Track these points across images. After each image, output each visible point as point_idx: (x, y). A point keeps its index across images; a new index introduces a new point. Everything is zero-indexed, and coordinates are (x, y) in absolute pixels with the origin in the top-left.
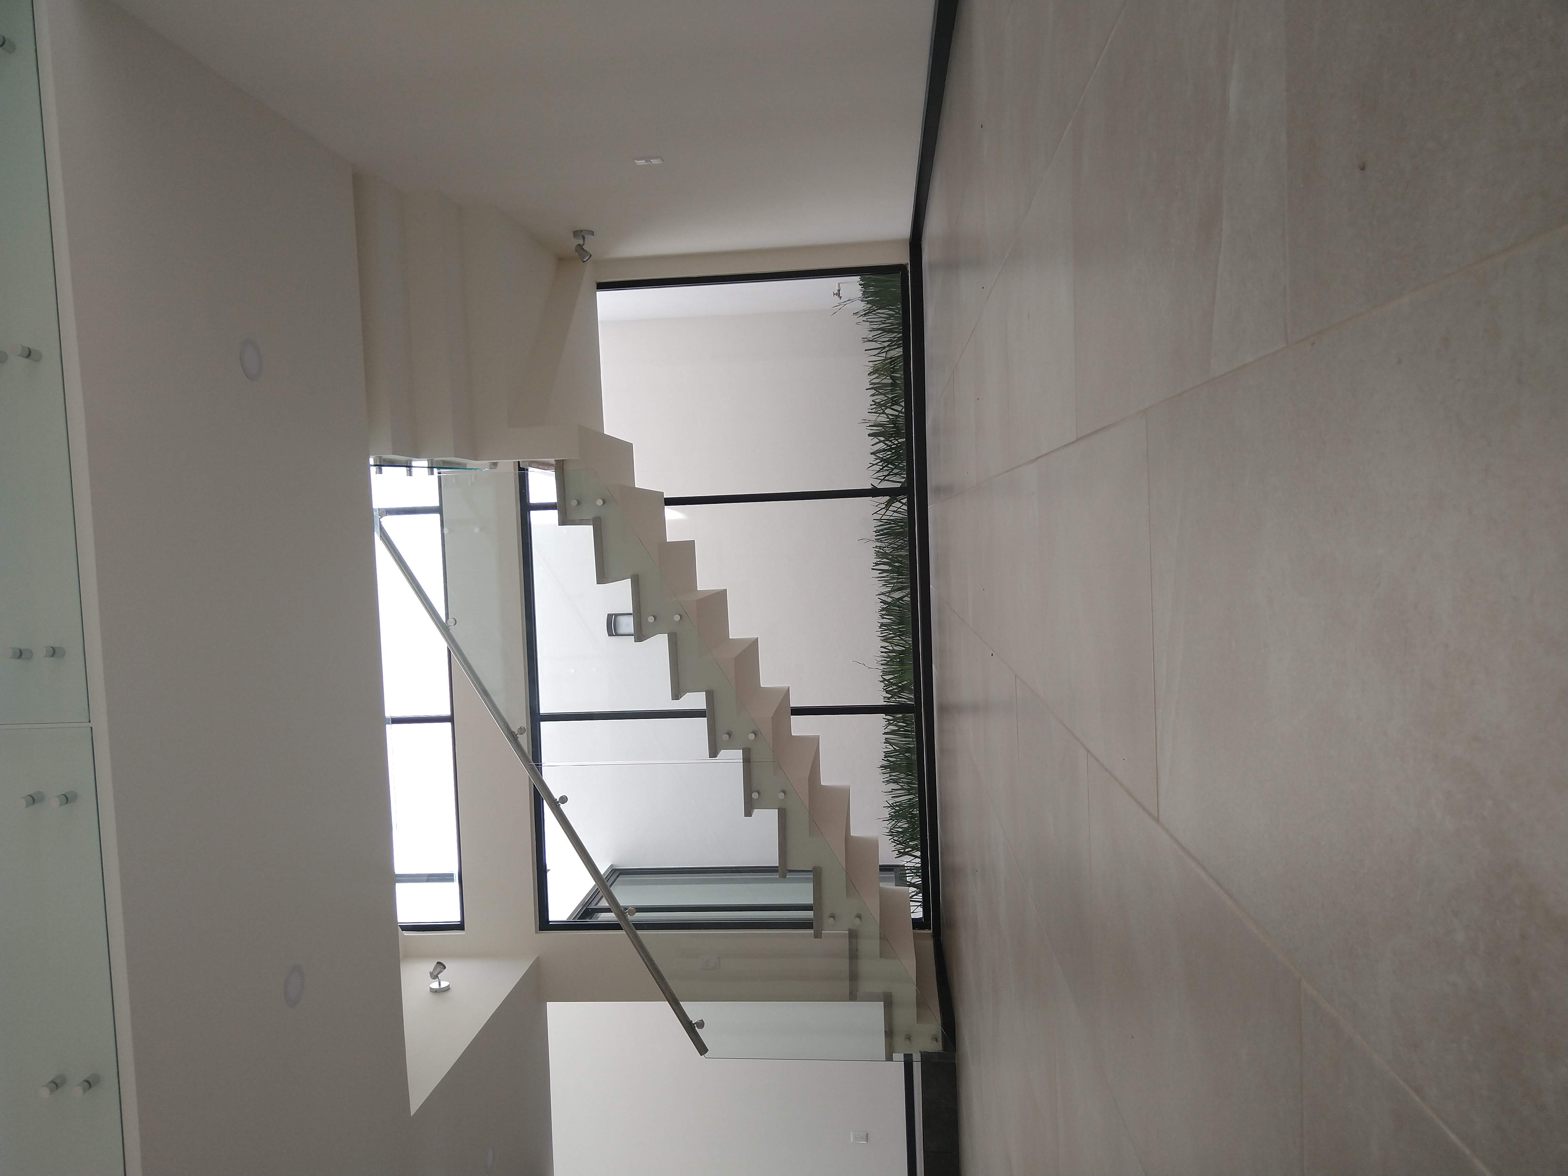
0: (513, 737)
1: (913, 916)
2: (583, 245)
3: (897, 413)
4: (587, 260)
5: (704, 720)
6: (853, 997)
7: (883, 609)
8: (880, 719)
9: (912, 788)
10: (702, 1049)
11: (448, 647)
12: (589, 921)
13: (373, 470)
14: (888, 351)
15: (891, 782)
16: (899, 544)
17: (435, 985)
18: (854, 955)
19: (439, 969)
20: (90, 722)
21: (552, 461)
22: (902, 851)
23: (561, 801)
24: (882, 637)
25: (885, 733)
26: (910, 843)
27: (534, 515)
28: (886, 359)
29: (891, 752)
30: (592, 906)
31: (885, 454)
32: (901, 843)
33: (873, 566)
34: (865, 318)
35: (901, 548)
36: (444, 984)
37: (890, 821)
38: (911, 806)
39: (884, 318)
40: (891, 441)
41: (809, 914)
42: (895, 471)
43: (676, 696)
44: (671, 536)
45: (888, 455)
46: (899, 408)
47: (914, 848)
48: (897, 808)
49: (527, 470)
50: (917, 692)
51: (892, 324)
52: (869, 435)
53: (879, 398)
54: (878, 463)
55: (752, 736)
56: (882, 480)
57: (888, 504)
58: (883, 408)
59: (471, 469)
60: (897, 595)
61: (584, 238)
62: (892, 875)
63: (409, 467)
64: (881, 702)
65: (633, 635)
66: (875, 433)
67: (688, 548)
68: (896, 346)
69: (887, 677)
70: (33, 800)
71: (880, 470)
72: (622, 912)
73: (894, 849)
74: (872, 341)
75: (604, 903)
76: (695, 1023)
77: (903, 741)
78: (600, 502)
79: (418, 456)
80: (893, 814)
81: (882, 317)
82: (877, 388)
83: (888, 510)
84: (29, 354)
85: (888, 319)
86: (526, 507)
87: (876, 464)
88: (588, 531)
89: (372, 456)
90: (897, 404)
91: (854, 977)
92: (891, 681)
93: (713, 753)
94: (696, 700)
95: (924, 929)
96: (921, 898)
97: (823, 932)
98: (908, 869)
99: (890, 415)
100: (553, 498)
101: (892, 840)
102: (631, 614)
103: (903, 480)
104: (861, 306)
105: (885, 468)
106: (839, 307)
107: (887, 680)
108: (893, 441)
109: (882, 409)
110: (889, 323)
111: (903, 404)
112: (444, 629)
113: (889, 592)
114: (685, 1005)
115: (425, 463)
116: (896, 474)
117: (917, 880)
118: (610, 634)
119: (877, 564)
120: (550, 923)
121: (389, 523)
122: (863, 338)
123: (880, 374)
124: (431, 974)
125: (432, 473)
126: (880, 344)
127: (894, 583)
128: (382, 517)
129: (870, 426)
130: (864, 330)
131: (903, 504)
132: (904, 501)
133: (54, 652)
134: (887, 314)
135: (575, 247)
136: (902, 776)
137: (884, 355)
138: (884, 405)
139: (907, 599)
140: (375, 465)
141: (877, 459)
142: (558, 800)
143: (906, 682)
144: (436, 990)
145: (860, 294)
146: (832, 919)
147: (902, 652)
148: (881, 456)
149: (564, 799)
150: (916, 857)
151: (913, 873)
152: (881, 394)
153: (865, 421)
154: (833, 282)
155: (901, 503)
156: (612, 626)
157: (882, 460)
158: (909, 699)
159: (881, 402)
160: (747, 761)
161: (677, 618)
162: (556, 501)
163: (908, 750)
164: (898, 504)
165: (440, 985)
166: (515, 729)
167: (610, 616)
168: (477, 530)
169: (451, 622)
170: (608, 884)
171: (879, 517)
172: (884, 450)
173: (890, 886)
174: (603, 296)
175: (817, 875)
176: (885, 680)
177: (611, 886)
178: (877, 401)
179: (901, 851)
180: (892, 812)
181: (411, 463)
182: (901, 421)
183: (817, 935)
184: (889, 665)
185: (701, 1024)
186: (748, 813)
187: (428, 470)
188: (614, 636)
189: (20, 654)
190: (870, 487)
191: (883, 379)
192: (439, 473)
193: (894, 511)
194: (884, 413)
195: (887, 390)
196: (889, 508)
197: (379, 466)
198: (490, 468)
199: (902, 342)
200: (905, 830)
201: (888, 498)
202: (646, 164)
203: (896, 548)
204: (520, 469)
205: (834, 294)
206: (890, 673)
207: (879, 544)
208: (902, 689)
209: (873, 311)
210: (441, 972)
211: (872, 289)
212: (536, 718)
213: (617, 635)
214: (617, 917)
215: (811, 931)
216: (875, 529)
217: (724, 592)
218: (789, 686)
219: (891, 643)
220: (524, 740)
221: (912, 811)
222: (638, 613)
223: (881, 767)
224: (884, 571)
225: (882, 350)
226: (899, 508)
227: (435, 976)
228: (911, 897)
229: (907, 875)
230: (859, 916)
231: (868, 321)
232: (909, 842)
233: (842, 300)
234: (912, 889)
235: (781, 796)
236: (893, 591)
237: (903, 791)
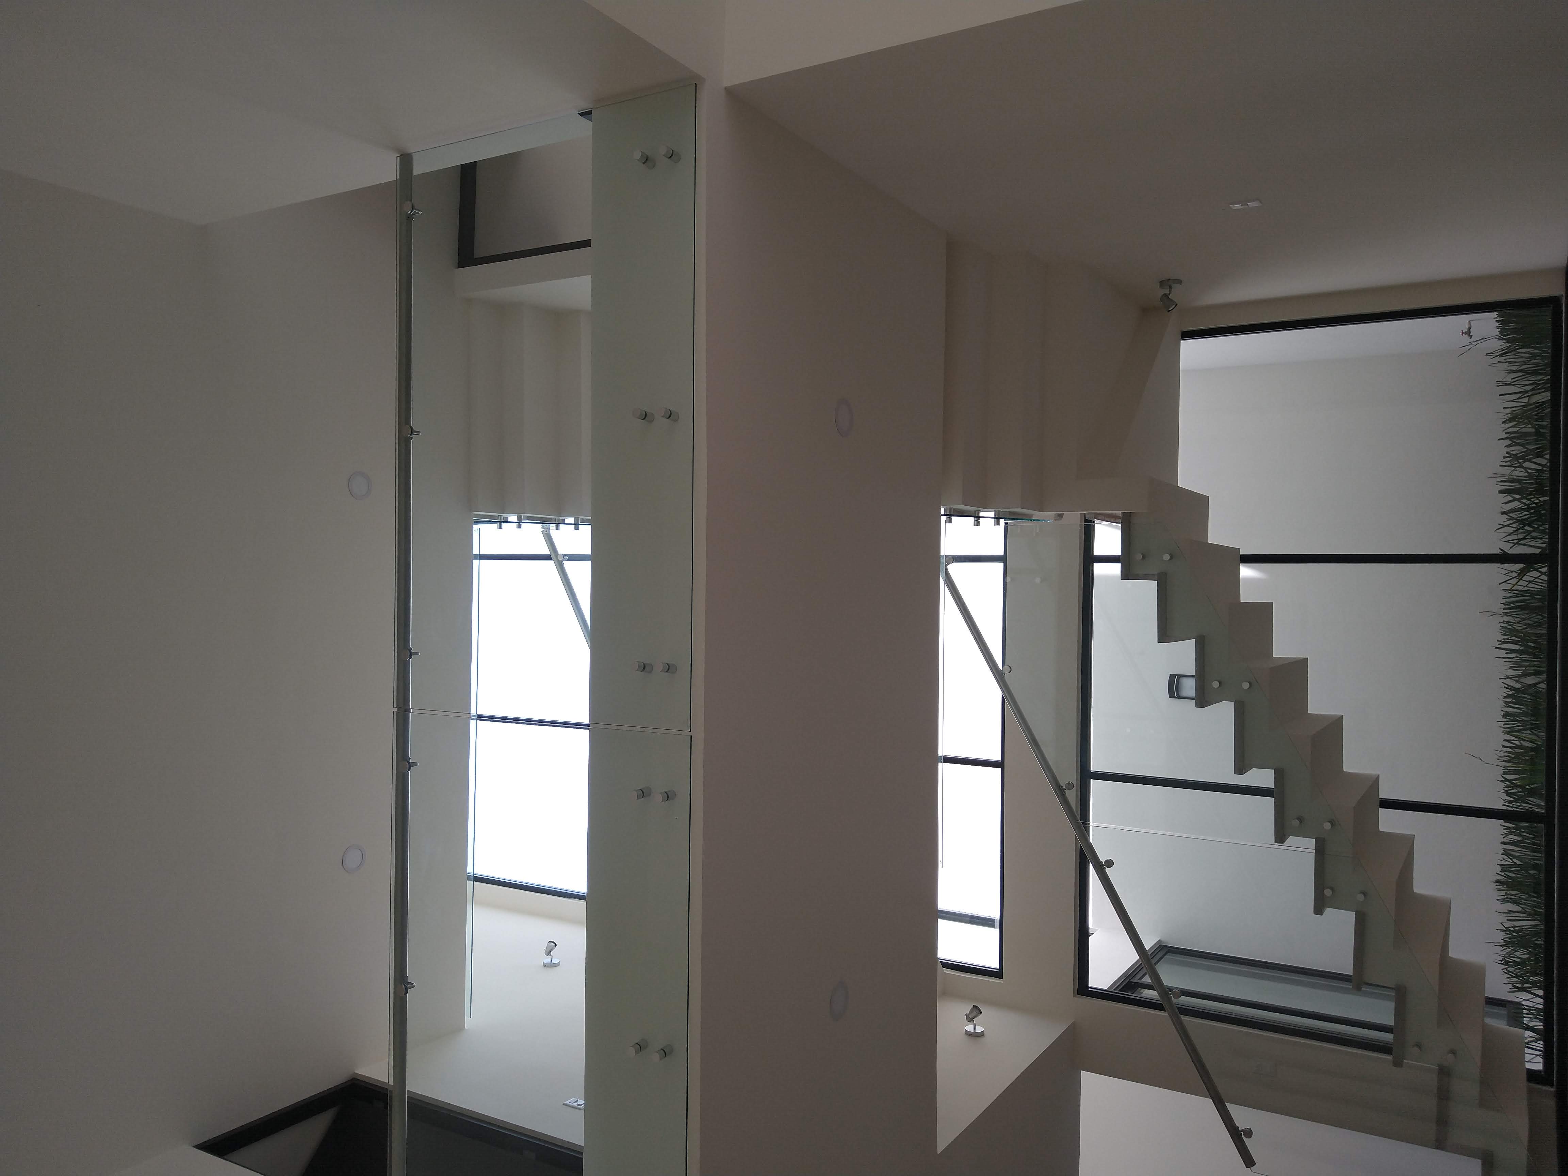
0: (1061, 792)
1: (1528, 1066)
2: (1170, 294)
3: (1540, 468)
4: (1172, 309)
5: (1271, 801)
6: (1440, 1144)
7: (1509, 696)
8: (1496, 826)
9: (1536, 913)
10: (1249, 1161)
11: (1002, 696)
12: (1130, 995)
13: (943, 519)
14: (1532, 395)
15: (1508, 902)
16: (1536, 620)
17: (970, 1028)
18: (1444, 1095)
19: (974, 1013)
20: (690, 731)
21: (1119, 513)
22: (1519, 986)
23: (1107, 864)
24: (1505, 728)
25: (1503, 843)
26: (1531, 978)
27: (1099, 569)
28: (1528, 404)
29: (1509, 866)
30: (1136, 980)
31: (1521, 514)
32: (1517, 976)
33: (1499, 644)
34: (1502, 359)
35: (1539, 625)
36: (979, 1029)
37: (1505, 947)
38: (1537, 934)
39: (1526, 358)
40: (1528, 500)
41: (1389, 1037)
42: (1534, 534)
43: (1241, 768)
44: (1245, 597)
45: (1526, 515)
46: (1544, 462)
47: (1534, 984)
48: (1515, 934)
49: (1094, 522)
50: (1549, 800)
51: (1537, 365)
52: (1501, 492)
53: (1515, 450)
54: (1510, 524)
55: (1327, 826)
56: (1516, 543)
57: (1522, 573)
58: (1520, 461)
59: (1037, 520)
60: (1530, 680)
61: (1170, 287)
62: (1503, 1011)
63: (977, 517)
64: (1499, 805)
65: (1194, 699)
66: (1506, 490)
67: (1264, 610)
68: (1543, 390)
69: (1509, 777)
70: (643, 793)
71: (1513, 532)
72: (1165, 992)
73: (1507, 981)
74: (1510, 384)
75: (1147, 980)
76: (1242, 1131)
77: (1530, 856)
78: (1167, 557)
79: (987, 507)
80: (1507, 940)
81: (1522, 357)
82: (1513, 438)
83: (1521, 579)
84: (670, 415)
85: (1531, 359)
86: (1089, 559)
87: (1508, 526)
88: (1152, 586)
89: (943, 506)
90: (1539, 455)
91: (1442, 1121)
92: (1515, 782)
93: (1280, 838)
94: (1263, 777)
95: (1545, 1085)
96: (1542, 1046)
97: (1405, 1061)
98: (1526, 1009)
99: (1529, 469)
100: (1117, 551)
101: (1505, 970)
102: (1193, 676)
103: (1544, 545)
104: (1497, 345)
105: (1521, 531)
106: (1469, 347)
107: (1509, 781)
108: (1532, 500)
109: (1519, 463)
110: (1532, 364)
111: (1548, 456)
112: (999, 676)
113: (1519, 676)
114: (1231, 1108)
115: (992, 514)
116: (1534, 538)
117: (1538, 1024)
118: (1172, 696)
119: (1503, 643)
120: (1089, 989)
121: (954, 569)
122: (1497, 381)
123: (1519, 422)
124: (967, 1016)
125: (998, 524)
126: (1520, 387)
127: (1526, 666)
128: (948, 564)
129: (1502, 481)
130: (1501, 371)
131: (1542, 573)
132: (1544, 570)
133: (669, 668)
134: (1531, 354)
135: (1161, 295)
136: (1524, 896)
137: (1526, 400)
138: (1522, 458)
139: (1543, 686)
140: (944, 515)
141: (1510, 520)
142: (1103, 863)
143: (1535, 785)
144: (970, 1033)
145: (1497, 332)
146: (1416, 1049)
147: (1532, 750)
148: (1516, 517)
149: (1110, 863)
150: (1537, 996)
151: (1532, 1014)
152: (1518, 444)
153: (1496, 475)
154: (1461, 321)
155: (1540, 572)
156: (1174, 687)
157: (1518, 521)
158: (1539, 806)
159: (1519, 453)
160: (1320, 852)
161: (1246, 685)
162: (1120, 554)
163: (1535, 867)
164: (1535, 574)
165: (975, 1029)
166: (1063, 784)
167: (1172, 676)
168: (1038, 580)
169: (1006, 671)
170: (1154, 961)
171: (1508, 587)
172: (1519, 510)
173: (1499, 1024)
174: (1186, 346)
175: (1400, 995)
176: (1506, 780)
177: (1156, 964)
178: (1513, 453)
179: (1517, 985)
180: (1507, 938)
181: (979, 513)
182: (1546, 475)
183: (1398, 1063)
184: (1513, 762)
185: (1249, 1133)
186: (1319, 910)
187: (995, 520)
188: (1176, 698)
189: (644, 668)
190: (1498, 552)
191: (1522, 428)
192: (1006, 523)
193: (1530, 582)
194: (1521, 467)
195: (1530, 440)
196: (1522, 578)
197: (949, 516)
198: (1055, 520)
199: (1549, 385)
200: (1523, 963)
201: (1521, 566)
202: (1242, 207)
203: (1530, 624)
204: (1086, 521)
205: (1463, 333)
206: (1516, 772)
207: (1506, 619)
208: (1532, 793)
209: (1512, 351)
210: (978, 1016)
211: (1513, 326)
212: (1086, 775)
213: (1179, 697)
214: (1159, 996)
215: (1389, 1058)
216: (1504, 601)
217: (1305, 660)
218: (1378, 773)
219: (1518, 738)
220: (1072, 796)
221: (1536, 940)
222: (1201, 675)
223: (1496, 882)
224: (1511, 651)
225: (1523, 395)
226: (1536, 578)
227: (970, 1020)
228: (1527, 1043)
229: (1524, 1015)
230: (1453, 1052)
231: (1507, 362)
232: (1529, 977)
233: (1473, 339)
234: (1528, 1033)
235: (1361, 897)
236: (1525, 675)
237: (1524, 915)
